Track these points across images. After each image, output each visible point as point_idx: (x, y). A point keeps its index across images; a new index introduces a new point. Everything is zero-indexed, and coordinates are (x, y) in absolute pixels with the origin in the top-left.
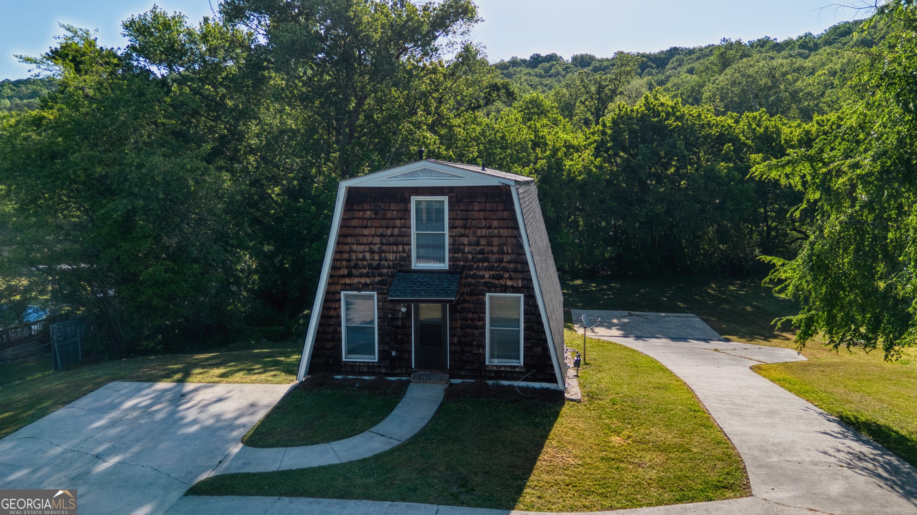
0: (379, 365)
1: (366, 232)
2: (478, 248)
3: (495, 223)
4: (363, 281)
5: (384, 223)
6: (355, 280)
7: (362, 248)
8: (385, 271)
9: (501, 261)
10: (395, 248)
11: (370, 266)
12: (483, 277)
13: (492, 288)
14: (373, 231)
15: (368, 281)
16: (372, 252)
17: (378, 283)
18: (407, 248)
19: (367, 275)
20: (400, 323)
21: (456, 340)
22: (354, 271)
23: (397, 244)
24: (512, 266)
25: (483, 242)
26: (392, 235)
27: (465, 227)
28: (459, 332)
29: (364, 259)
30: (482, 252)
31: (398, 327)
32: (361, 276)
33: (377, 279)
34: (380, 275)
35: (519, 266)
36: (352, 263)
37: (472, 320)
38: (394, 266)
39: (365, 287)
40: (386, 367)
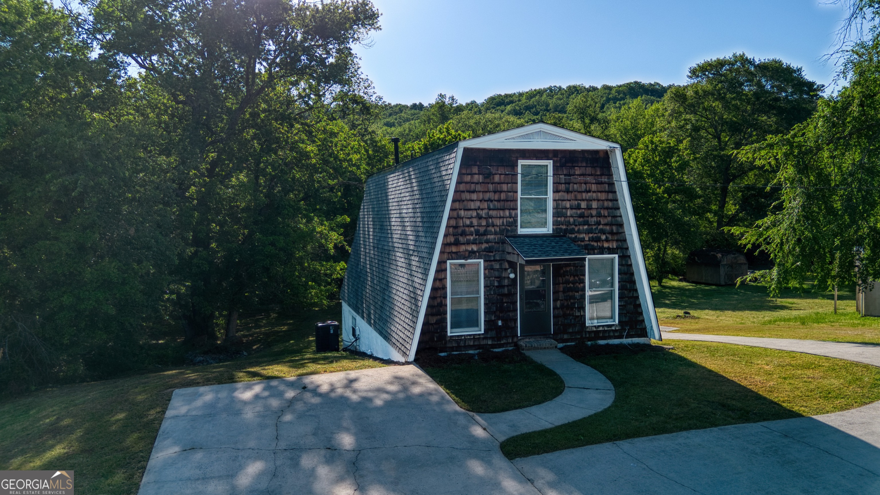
0: (484, 337)
1: (474, 196)
2: (579, 212)
3: (594, 187)
4: (469, 248)
5: (491, 187)
6: (463, 248)
7: (469, 213)
8: (492, 237)
9: (598, 223)
10: (501, 212)
11: (477, 233)
12: (583, 240)
13: (591, 250)
14: (481, 196)
15: (475, 248)
16: (479, 217)
17: (485, 250)
18: (513, 212)
19: (474, 243)
20: (506, 291)
21: (558, 304)
22: (461, 239)
23: (503, 209)
24: (608, 228)
25: (583, 205)
26: (499, 201)
27: (568, 191)
28: (561, 295)
29: (471, 225)
30: (582, 216)
31: (504, 295)
32: (468, 243)
33: (484, 246)
34: (487, 242)
35: (614, 228)
36: (460, 230)
37: (574, 283)
38: (501, 232)
39: (471, 254)
40: (492, 338)
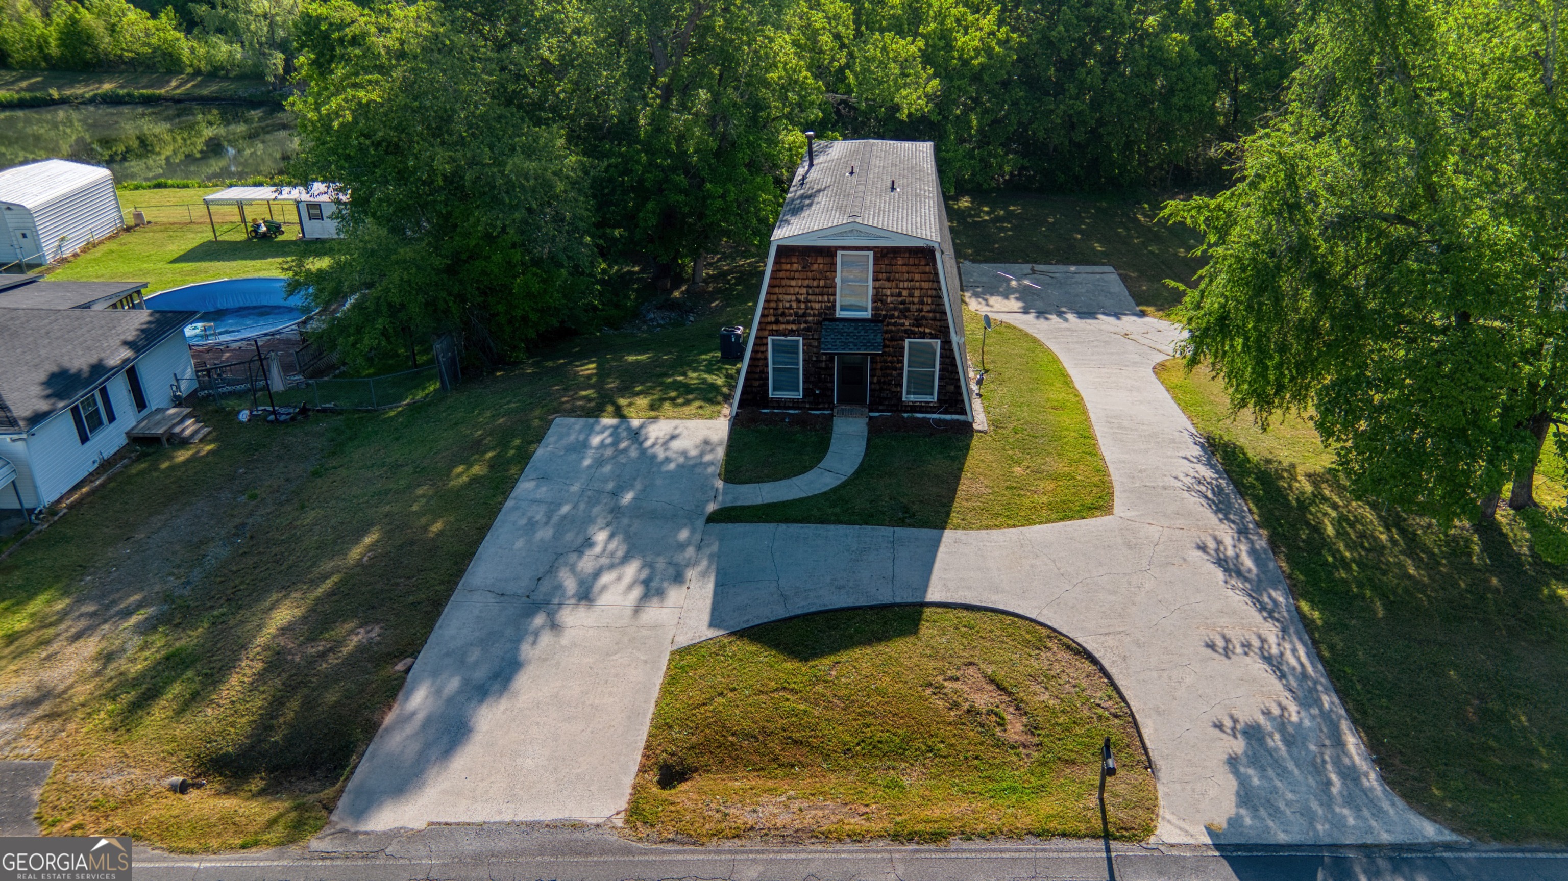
0: (803, 401)
1: (793, 283)
2: (900, 299)
3: (917, 277)
4: (789, 327)
5: (810, 275)
6: (782, 327)
7: (789, 297)
8: (811, 318)
9: (921, 310)
10: (820, 298)
11: (796, 314)
12: (903, 325)
13: (910, 334)
14: (800, 282)
15: (794, 327)
16: (798, 301)
17: (804, 329)
18: (832, 298)
19: (793, 322)
20: (823, 365)
21: (875, 380)
22: (781, 319)
23: (822, 295)
24: (931, 315)
25: (905, 293)
26: (818, 287)
27: (888, 280)
28: (879, 373)
29: (791, 308)
30: (903, 303)
31: (821, 368)
32: (788, 323)
33: (803, 326)
34: (806, 322)
35: (938, 315)
36: (780, 312)
37: (892, 362)
38: (820, 314)
39: (791, 332)
40: (810, 403)
